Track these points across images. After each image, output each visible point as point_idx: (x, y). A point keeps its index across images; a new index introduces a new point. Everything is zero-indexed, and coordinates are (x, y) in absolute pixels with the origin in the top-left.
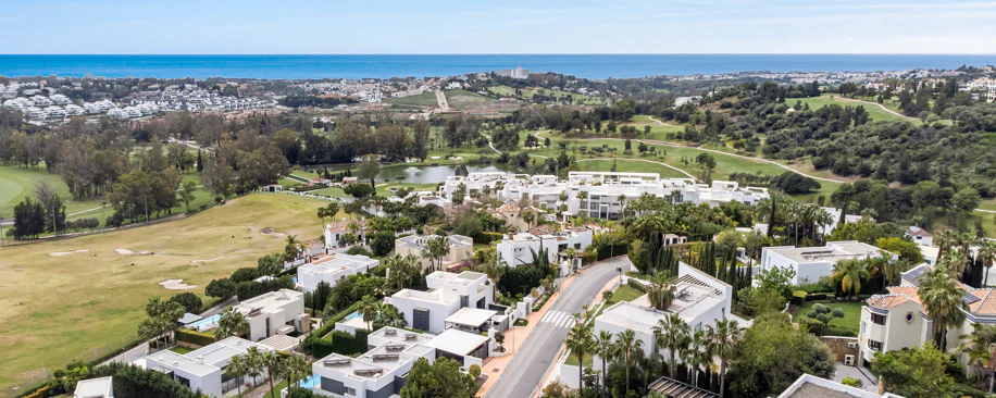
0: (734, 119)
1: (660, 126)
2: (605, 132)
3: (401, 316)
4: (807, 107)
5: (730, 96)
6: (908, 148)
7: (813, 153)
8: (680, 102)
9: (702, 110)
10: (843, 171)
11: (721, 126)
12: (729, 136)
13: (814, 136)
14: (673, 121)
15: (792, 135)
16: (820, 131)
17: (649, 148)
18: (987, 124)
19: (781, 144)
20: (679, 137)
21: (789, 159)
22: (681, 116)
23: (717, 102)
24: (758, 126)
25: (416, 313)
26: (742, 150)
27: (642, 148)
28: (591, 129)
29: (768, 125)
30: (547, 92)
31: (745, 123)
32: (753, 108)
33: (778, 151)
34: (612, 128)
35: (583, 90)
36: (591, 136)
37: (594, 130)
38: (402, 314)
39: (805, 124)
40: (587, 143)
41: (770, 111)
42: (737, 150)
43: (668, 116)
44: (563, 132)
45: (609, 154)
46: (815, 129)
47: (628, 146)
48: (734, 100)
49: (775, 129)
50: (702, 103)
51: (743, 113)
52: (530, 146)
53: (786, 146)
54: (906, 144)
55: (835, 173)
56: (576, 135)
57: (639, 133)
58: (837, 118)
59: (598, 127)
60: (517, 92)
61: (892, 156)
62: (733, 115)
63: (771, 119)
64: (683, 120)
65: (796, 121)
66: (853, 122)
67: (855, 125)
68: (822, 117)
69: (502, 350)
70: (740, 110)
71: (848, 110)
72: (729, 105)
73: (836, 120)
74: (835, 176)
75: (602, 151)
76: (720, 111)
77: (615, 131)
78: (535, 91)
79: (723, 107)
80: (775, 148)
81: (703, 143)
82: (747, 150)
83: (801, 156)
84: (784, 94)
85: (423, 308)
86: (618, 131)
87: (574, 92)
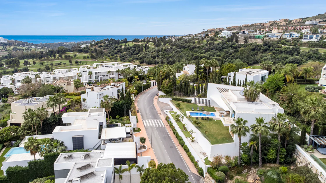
0: (105, 51)
1: (79, 55)
2: (58, 58)
3: (62, 144)
4: (129, 45)
5: (101, 43)
6: (166, 55)
7: (137, 59)
8: (83, 46)
9: (93, 48)
10: (149, 63)
11: (102, 53)
12: (106, 56)
13: (134, 54)
14: (82, 53)
15: (127, 54)
16: (135, 52)
17: (79, 62)
18: (183, 47)
19: (125, 57)
20: (88, 58)
21: (130, 61)
22: (85, 51)
23: (97, 46)
24: (114, 52)
25: (74, 139)
26: (113, 60)
27: (77, 62)
28: (51, 57)
29: (118, 52)
30: (18, 47)
31: (109, 52)
32: (110, 47)
33: (124, 59)
34: (61, 56)
35: (33, 47)
36: (52, 60)
37: (53, 57)
38: (62, 142)
39: (130, 50)
40: (53, 62)
41: (117, 47)
42: (111, 60)
43: (80, 51)
44: (39, 59)
45: (64, 65)
46: (134, 52)
47: (70, 62)
48: (102, 44)
49: (121, 53)
50: (91, 46)
51: (107, 49)
52: (26, 65)
53: (126, 58)
54: (165, 53)
55: (147, 64)
56: (45, 60)
57: (72, 57)
58: (140, 48)
59: (55, 56)
60: (4, 47)
61: (162, 57)
62: (104, 49)
63: (119, 49)
64: (86, 52)
65: (127, 50)
66: (144, 49)
67: (145, 50)
68: (135, 48)
69: (144, 147)
70: (106, 47)
71: (142, 45)
72: (101, 46)
73: (139, 49)
74: (147, 65)
75: (60, 64)
76: (99, 48)
77: (62, 57)
78: (12, 47)
79: (100, 47)
80: (124, 58)
81: (98, 59)
82: (115, 60)
83: (133, 60)
84: (118, 42)
85: (78, 135)
86: (63, 57)
87: (30, 47)
